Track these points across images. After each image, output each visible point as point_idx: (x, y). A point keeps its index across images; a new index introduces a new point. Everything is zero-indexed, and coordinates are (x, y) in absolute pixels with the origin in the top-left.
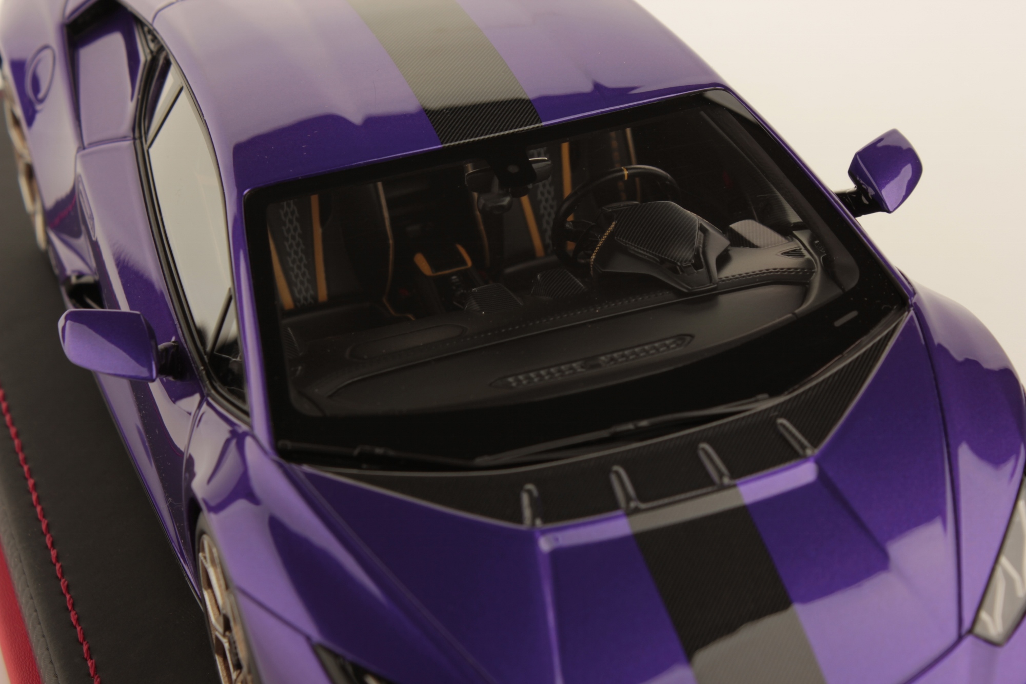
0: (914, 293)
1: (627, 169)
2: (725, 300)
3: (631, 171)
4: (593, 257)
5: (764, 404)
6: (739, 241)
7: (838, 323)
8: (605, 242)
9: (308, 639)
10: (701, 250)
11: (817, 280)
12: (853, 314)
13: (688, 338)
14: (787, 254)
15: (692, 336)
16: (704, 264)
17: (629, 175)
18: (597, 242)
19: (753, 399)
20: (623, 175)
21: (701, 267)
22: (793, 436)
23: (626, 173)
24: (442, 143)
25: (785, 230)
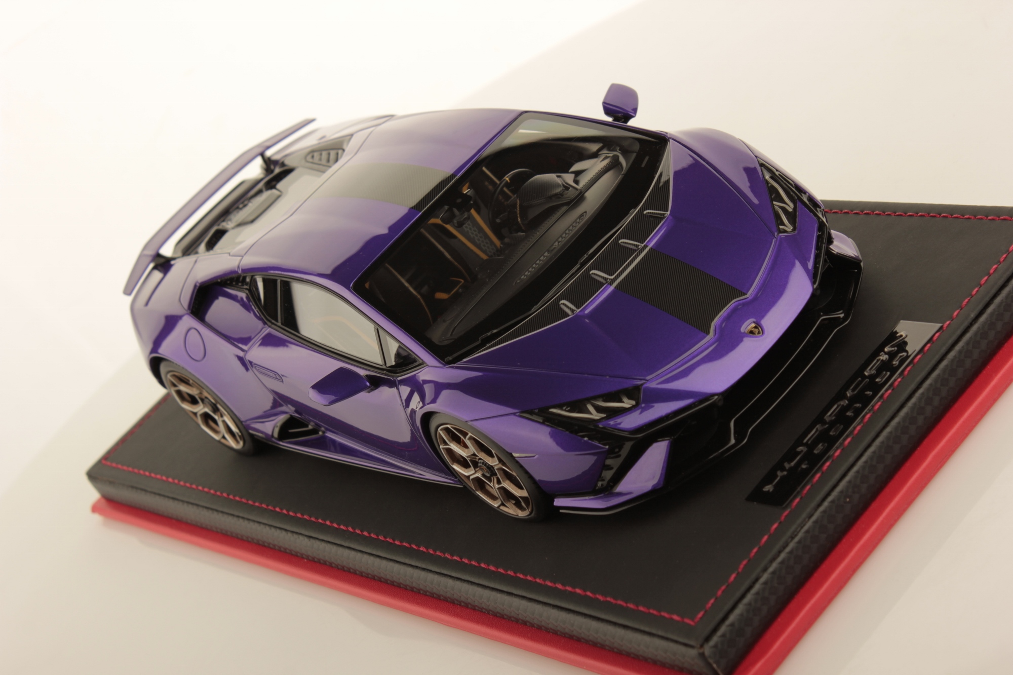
0: (667, 133)
1: (507, 177)
2: (588, 194)
3: (509, 177)
4: (519, 220)
5: (634, 212)
6: (578, 173)
7: (643, 166)
8: (520, 210)
9: (514, 414)
10: (564, 183)
11: (622, 160)
12: (647, 158)
13: (585, 214)
14: (603, 160)
15: (586, 212)
16: (569, 186)
17: (510, 179)
18: (516, 212)
19: (629, 215)
20: (507, 181)
21: (569, 188)
22: (655, 213)
23: (507, 179)
24: (420, 212)
25: (595, 155)
